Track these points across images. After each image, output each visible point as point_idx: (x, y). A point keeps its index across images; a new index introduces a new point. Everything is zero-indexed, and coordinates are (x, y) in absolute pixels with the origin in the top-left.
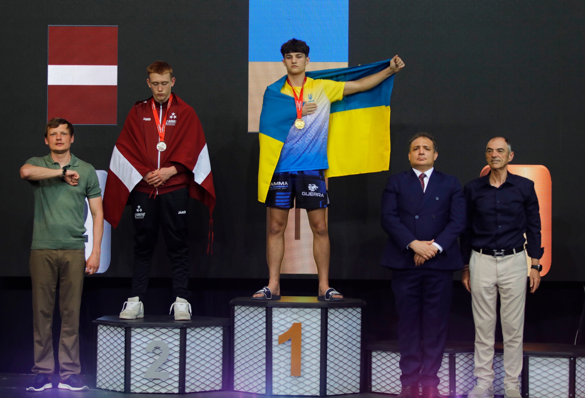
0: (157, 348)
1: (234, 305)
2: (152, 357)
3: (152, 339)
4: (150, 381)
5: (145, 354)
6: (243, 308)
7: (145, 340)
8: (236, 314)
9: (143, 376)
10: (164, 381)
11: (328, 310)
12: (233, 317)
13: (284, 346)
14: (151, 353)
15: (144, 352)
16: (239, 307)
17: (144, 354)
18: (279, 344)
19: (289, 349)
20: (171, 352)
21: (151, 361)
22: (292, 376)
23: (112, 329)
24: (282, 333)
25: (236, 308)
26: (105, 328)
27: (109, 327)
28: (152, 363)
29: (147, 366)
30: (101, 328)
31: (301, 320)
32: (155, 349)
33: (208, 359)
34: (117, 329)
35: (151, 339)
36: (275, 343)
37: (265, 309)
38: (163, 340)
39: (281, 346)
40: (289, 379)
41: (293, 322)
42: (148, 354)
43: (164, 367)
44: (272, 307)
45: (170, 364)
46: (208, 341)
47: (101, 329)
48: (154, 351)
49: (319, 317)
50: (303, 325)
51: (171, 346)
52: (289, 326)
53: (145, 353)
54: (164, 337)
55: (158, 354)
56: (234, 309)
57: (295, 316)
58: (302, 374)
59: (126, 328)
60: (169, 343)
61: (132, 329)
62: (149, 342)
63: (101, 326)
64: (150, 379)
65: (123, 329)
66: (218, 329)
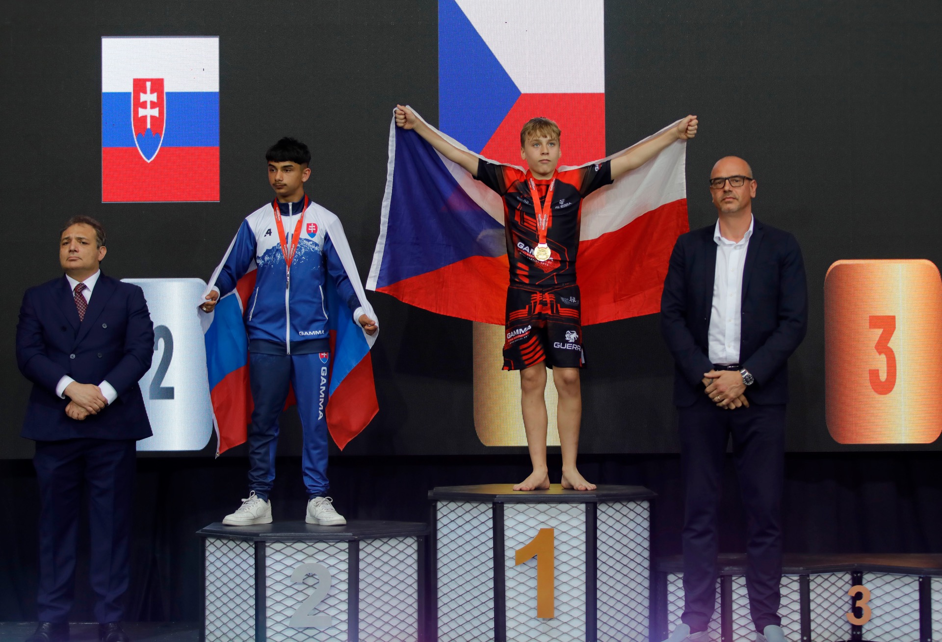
0: (308, 576)
1: (436, 501)
2: (301, 591)
3: (301, 561)
4: (299, 632)
5: (290, 587)
6: (452, 505)
7: (289, 562)
8: (439, 515)
9: (287, 623)
10: (323, 632)
11: (598, 505)
12: (435, 521)
13: (525, 568)
14: (300, 584)
15: (288, 582)
16: (445, 503)
17: (288, 587)
18: (517, 564)
19: (533, 573)
20: (334, 582)
21: (300, 597)
22: (539, 619)
23: (231, 544)
24: (521, 546)
25: (439, 505)
26: (218, 543)
27: (225, 542)
28: (301, 602)
29: (294, 607)
30: (212, 543)
31: (553, 523)
32: (306, 577)
33: (394, 592)
34: (240, 545)
35: (298, 561)
36: (509, 563)
37: (491, 506)
38: (320, 561)
39: (519, 569)
40: (534, 624)
41: (539, 528)
42: (296, 587)
43: (323, 607)
44: (503, 503)
45: (332, 601)
46: (394, 562)
47: (212, 545)
48: (306, 581)
49: (583, 518)
50: (556, 533)
51: (333, 571)
52: (533, 533)
53: (289, 585)
54: (321, 556)
55: (312, 586)
56: (435, 506)
57: (542, 518)
58: (556, 613)
59: (256, 543)
60: (331, 566)
61: (267, 544)
62: (295, 566)
63: (212, 540)
64: (300, 628)
65: (251, 544)
66: (409, 541)
